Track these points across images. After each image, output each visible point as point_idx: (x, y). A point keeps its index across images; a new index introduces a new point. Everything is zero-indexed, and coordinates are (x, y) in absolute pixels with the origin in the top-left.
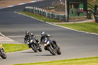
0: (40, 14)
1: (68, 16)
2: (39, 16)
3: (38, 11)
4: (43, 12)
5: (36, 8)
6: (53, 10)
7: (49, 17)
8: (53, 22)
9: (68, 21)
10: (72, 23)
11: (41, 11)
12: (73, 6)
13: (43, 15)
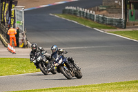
0: (86, 17)
1: (126, 21)
2: (85, 19)
3: (83, 12)
4: (91, 14)
5: (81, 9)
6: (105, 12)
7: (98, 21)
8: (104, 28)
9: (125, 28)
10: (130, 30)
11: (87, 13)
12: (132, 6)
13: (91, 19)
